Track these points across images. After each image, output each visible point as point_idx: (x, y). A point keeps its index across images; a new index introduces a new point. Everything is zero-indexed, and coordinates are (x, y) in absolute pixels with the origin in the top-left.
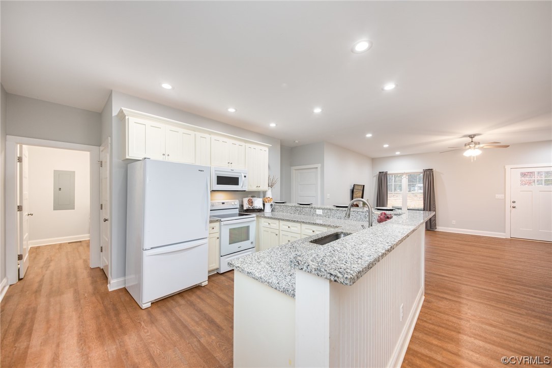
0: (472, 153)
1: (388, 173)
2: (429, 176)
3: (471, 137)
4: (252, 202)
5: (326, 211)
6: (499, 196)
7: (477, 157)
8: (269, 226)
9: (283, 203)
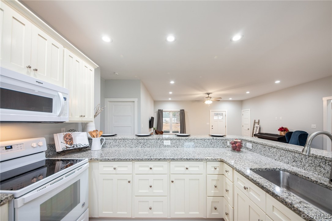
0: (208, 102)
1: (163, 110)
2: (182, 113)
3: (208, 94)
4: (71, 139)
5: (174, 141)
6: (208, 124)
7: (210, 104)
8: (114, 172)
9: (113, 136)
